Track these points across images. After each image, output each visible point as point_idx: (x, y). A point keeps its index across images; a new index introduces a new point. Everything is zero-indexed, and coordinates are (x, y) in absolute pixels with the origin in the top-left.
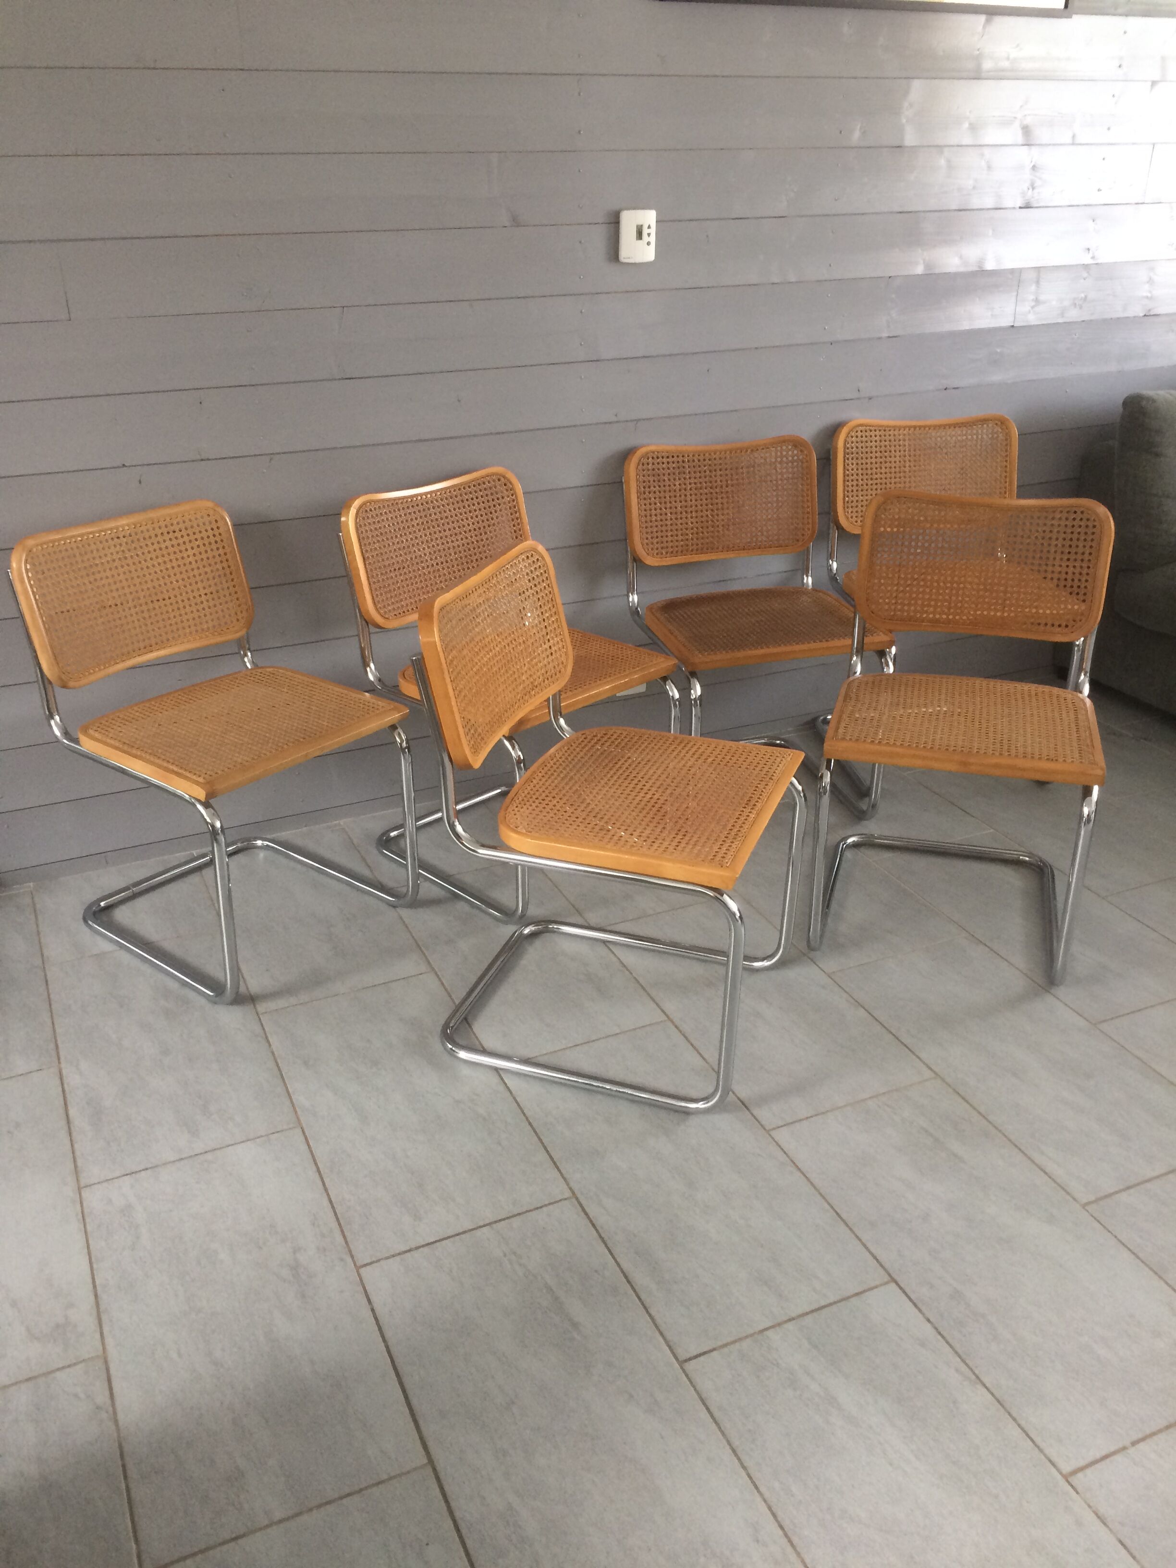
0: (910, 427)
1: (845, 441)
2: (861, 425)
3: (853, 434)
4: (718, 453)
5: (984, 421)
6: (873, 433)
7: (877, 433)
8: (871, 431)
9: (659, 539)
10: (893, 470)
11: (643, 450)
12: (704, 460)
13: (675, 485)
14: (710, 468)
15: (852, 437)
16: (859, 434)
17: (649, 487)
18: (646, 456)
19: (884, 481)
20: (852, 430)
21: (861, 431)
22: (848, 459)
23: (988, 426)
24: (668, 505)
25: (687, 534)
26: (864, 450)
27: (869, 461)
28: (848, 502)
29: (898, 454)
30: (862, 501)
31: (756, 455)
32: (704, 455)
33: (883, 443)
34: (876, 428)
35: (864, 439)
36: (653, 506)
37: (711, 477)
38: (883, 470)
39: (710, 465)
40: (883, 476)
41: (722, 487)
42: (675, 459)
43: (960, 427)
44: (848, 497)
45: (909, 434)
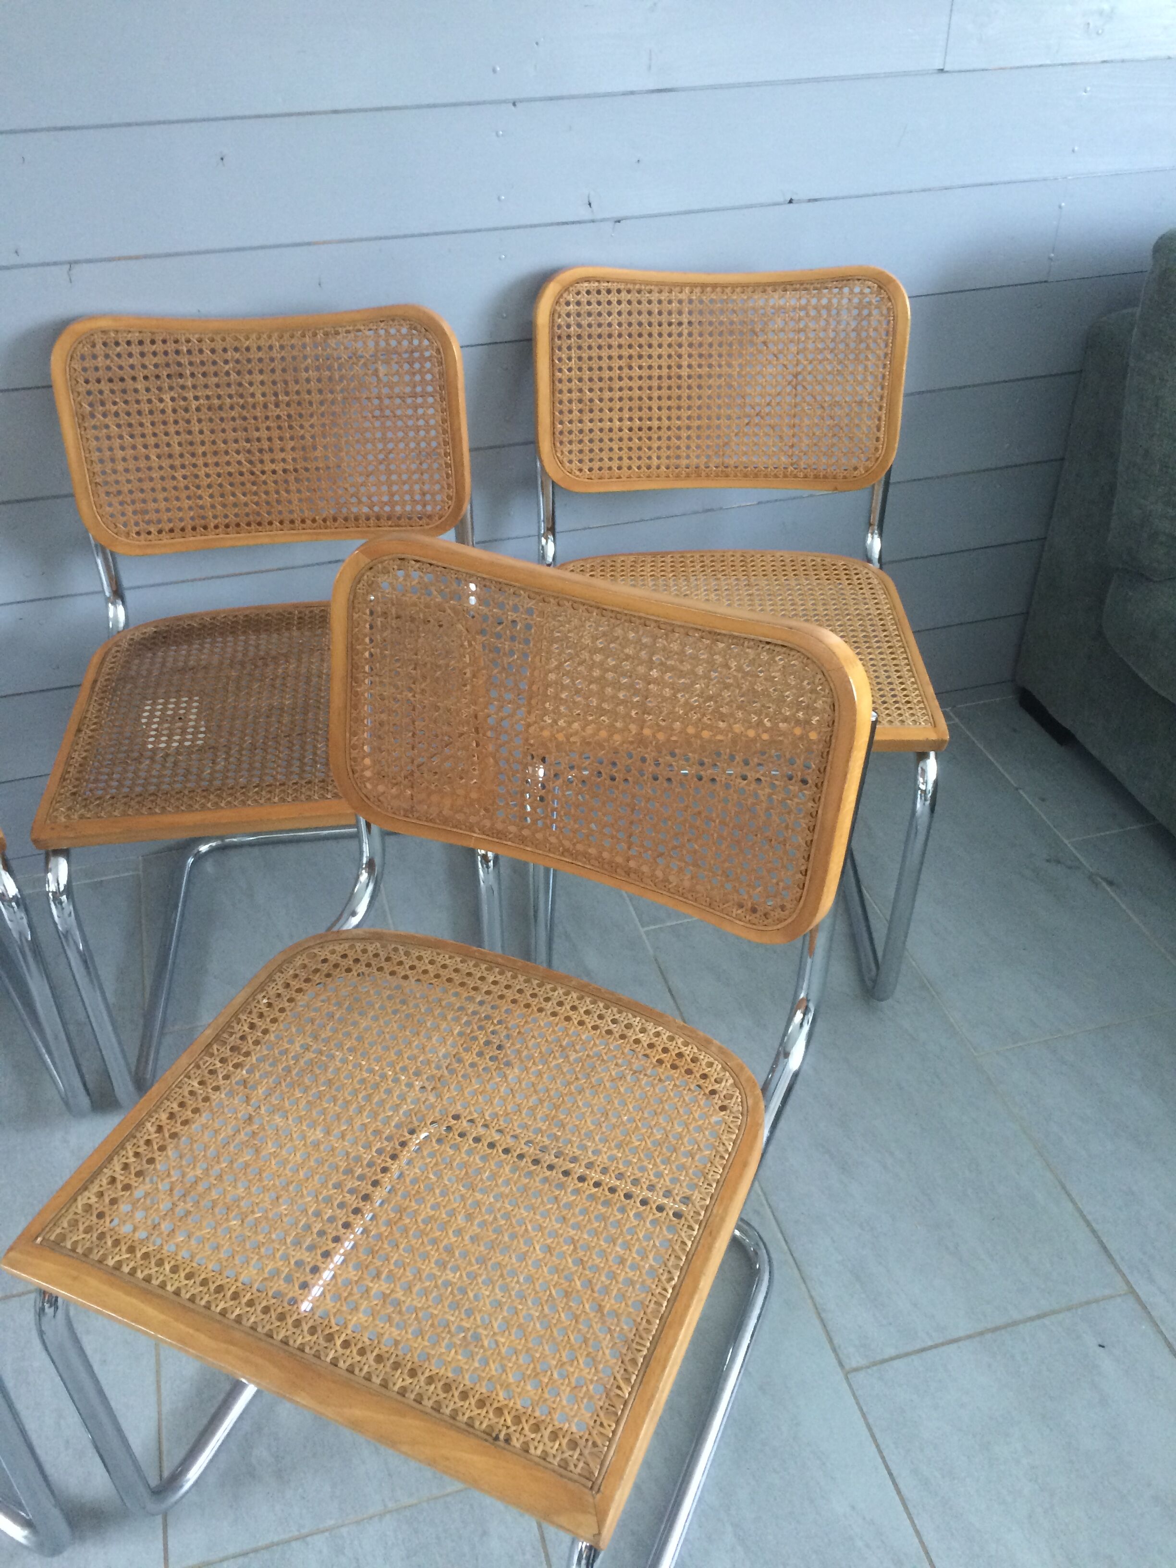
0: (693, 286)
1: (553, 313)
2: (588, 280)
3: (570, 298)
4: (254, 336)
5: (843, 279)
6: (614, 298)
7: (624, 296)
8: (609, 291)
9: (139, 506)
10: (656, 373)
11: (79, 328)
12: (225, 350)
13: (161, 400)
14: (238, 366)
15: (568, 304)
16: (584, 298)
17: (103, 404)
18: (89, 339)
19: (636, 393)
20: (566, 289)
21: (588, 292)
22: (560, 349)
23: (851, 291)
24: (152, 441)
25: (200, 497)
26: (596, 331)
27: (604, 353)
28: (561, 433)
29: (666, 340)
30: (591, 431)
31: (332, 342)
32: (224, 340)
33: (635, 318)
34: (622, 287)
35: (595, 308)
36: (117, 442)
37: (240, 384)
38: (636, 372)
39: (238, 361)
40: (635, 384)
41: (265, 406)
42: (159, 347)
43: (795, 290)
44: (561, 423)
45: (691, 301)
